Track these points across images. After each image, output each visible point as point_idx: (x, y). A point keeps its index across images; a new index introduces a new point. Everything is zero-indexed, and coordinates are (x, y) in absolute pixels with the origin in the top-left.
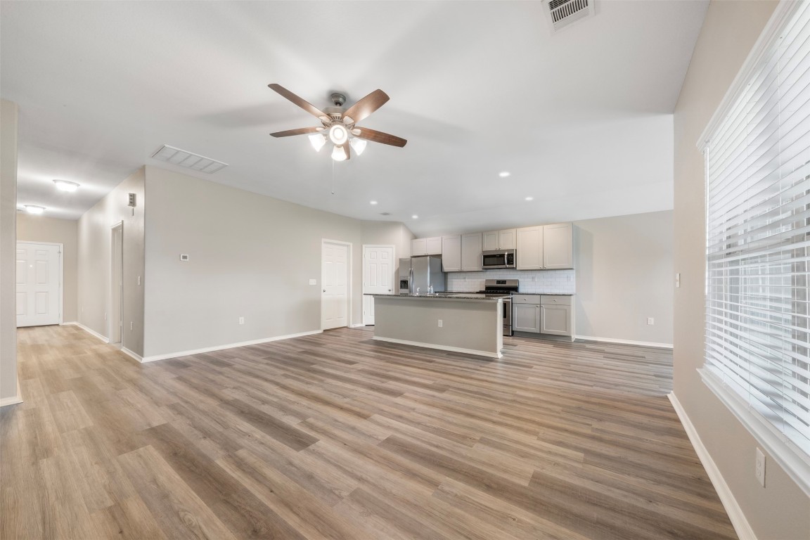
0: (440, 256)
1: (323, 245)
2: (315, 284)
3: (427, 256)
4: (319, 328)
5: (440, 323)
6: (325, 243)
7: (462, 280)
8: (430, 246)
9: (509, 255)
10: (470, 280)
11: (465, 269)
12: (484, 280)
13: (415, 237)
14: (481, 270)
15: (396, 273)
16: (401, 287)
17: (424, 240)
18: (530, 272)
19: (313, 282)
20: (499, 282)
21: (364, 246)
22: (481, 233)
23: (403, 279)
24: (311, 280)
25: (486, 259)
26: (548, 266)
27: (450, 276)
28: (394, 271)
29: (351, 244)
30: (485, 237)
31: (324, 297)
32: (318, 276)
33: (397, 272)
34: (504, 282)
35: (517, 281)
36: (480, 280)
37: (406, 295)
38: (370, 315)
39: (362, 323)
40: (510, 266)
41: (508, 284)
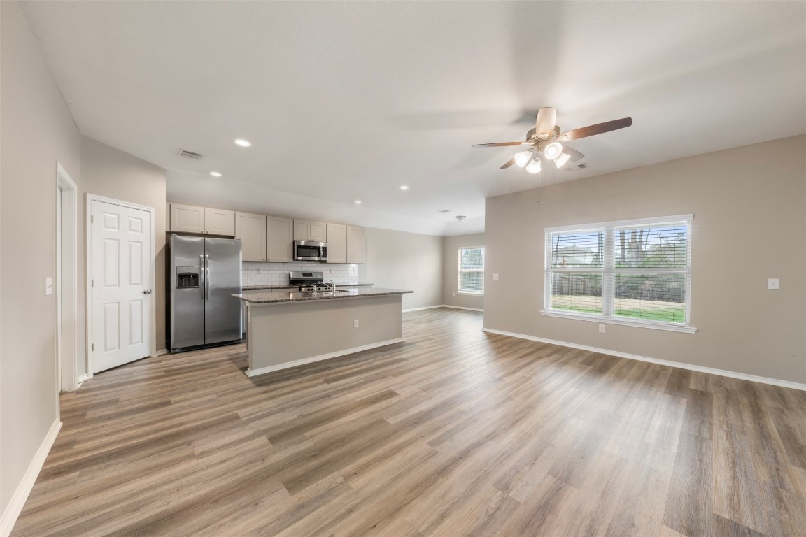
5: (357, 324)
7: (256, 272)
9: (323, 248)
10: (267, 272)
12: (289, 272)
14: (292, 260)
15: (156, 259)
16: (180, 286)
18: (330, 265)
19: (49, 286)
20: (305, 274)
21: (90, 197)
22: (292, 219)
23: (183, 271)
24: (47, 282)
25: (295, 250)
26: (350, 260)
28: (153, 256)
29: (76, 188)
30: (296, 224)
34: (310, 274)
35: (321, 273)
36: (280, 272)
38: (106, 349)
39: (86, 372)
40: (323, 259)
41: (314, 277)
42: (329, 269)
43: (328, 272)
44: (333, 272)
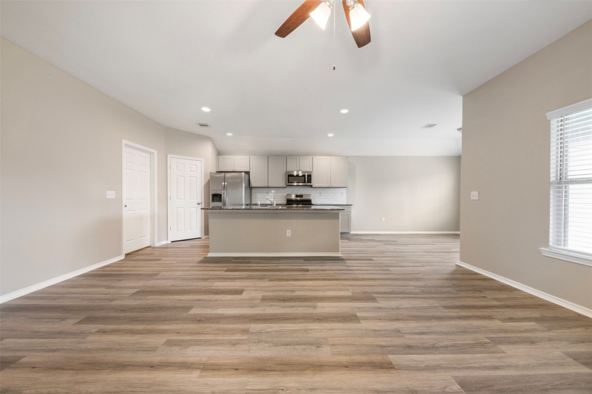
0: (248, 173)
1: (124, 149)
2: (114, 197)
3: (241, 172)
4: (119, 254)
5: (289, 233)
6: (127, 145)
8: (238, 162)
9: (308, 175)
11: (270, 185)
12: (286, 194)
13: (219, 153)
14: (285, 186)
15: (204, 186)
16: (213, 201)
17: (232, 157)
18: (318, 189)
19: (111, 194)
20: (297, 196)
21: (169, 156)
22: (285, 156)
23: (214, 192)
24: (108, 192)
25: (290, 178)
26: (333, 185)
27: (253, 191)
28: (203, 185)
29: (155, 152)
30: (289, 161)
31: (126, 213)
32: (118, 187)
33: (208, 185)
34: (301, 196)
35: (309, 195)
36: (280, 194)
37: (220, 208)
38: (177, 230)
39: (167, 240)
40: (308, 184)
41: (304, 198)
42: (319, 192)
43: (319, 194)
44: (322, 194)
